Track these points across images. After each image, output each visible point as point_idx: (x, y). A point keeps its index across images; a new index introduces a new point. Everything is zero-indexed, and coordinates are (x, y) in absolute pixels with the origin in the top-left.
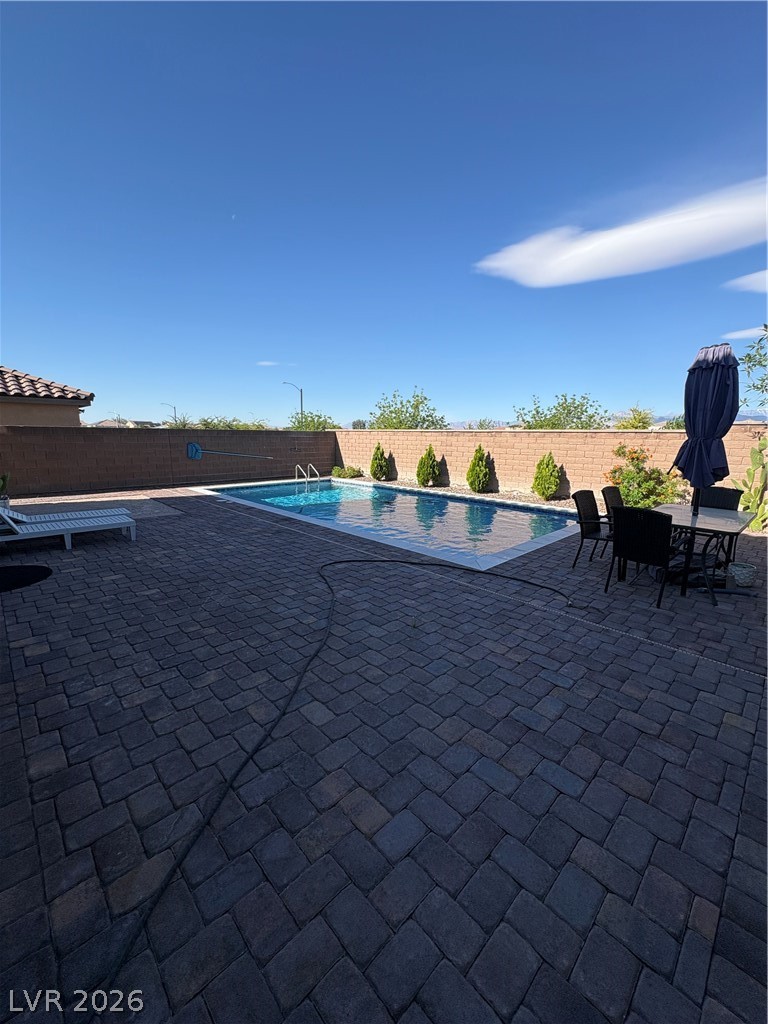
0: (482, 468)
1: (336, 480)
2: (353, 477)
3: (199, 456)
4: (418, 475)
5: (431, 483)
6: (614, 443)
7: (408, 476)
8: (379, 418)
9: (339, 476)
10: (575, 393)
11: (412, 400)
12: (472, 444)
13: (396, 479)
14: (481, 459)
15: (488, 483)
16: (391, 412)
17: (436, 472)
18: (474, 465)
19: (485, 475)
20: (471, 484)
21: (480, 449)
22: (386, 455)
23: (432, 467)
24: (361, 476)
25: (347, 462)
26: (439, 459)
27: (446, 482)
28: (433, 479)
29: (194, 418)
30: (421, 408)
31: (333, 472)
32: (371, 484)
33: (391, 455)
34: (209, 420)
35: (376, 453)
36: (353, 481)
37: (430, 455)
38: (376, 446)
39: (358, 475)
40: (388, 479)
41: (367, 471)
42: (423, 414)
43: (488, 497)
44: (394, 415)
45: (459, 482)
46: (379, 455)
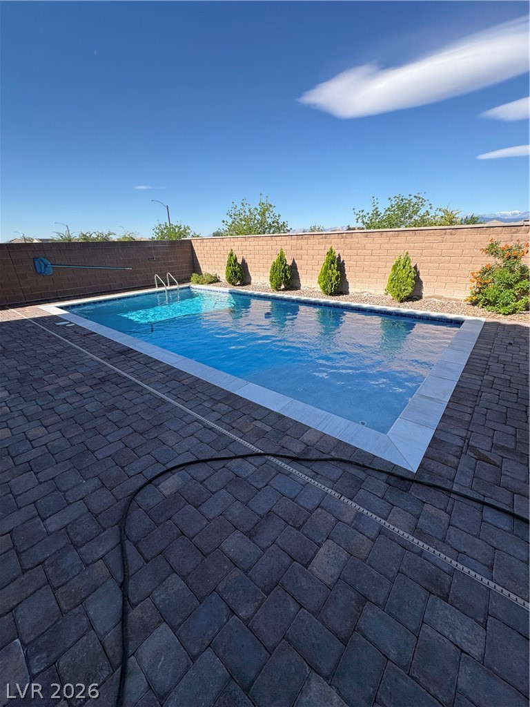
0: (335, 271)
1: (195, 287)
2: (210, 283)
3: (50, 271)
4: (271, 280)
5: (283, 287)
6: (484, 240)
7: (261, 281)
8: (230, 226)
9: (198, 283)
11: (258, 208)
12: (322, 247)
13: (249, 283)
14: (333, 262)
15: (340, 288)
16: (241, 220)
17: (288, 276)
18: (326, 268)
19: (337, 279)
20: (324, 287)
21: (331, 253)
22: (239, 261)
23: (284, 271)
24: (218, 281)
25: (205, 269)
26: (289, 263)
27: (297, 285)
28: (285, 283)
30: (267, 215)
31: (192, 279)
32: (227, 290)
33: (243, 261)
35: (230, 260)
36: (211, 287)
37: (282, 259)
38: (229, 252)
39: (215, 280)
41: (223, 277)
42: (270, 221)
43: (341, 300)
44: (243, 223)
45: (311, 286)
46: (233, 262)
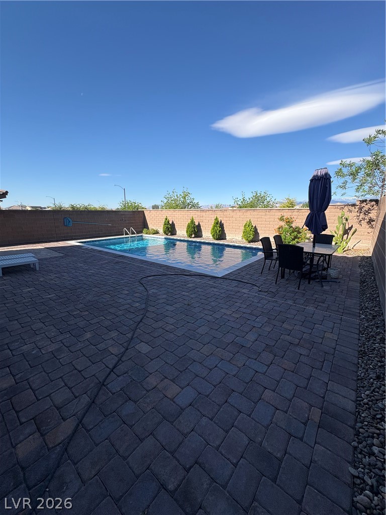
0: (218, 228)
1: (145, 236)
2: (154, 234)
3: (71, 225)
4: (187, 232)
5: (193, 236)
6: (279, 215)
7: (182, 233)
8: (166, 204)
9: (147, 233)
10: (261, 191)
11: (182, 194)
12: (213, 216)
13: (176, 234)
14: (217, 223)
15: (221, 235)
16: (172, 200)
17: (196, 230)
18: (214, 226)
19: (219, 231)
20: (213, 236)
21: (216, 219)
22: (171, 222)
23: (194, 228)
24: (158, 233)
25: (150, 226)
26: (197, 224)
27: (201, 235)
28: (194, 234)
29: (66, 205)
30: (187, 198)
31: (143, 231)
32: (163, 237)
33: (173, 222)
34: (75, 205)
35: (165, 222)
36: (154, 236)
37: (192, 222)
38: (165, 217)
39: (157, 233)
40: (172, 235)
41: (161, 231)
42: (188, 201)
43: (221, 242)
44: (173, 202)
45: (207, 235)
46: (167, 222)
